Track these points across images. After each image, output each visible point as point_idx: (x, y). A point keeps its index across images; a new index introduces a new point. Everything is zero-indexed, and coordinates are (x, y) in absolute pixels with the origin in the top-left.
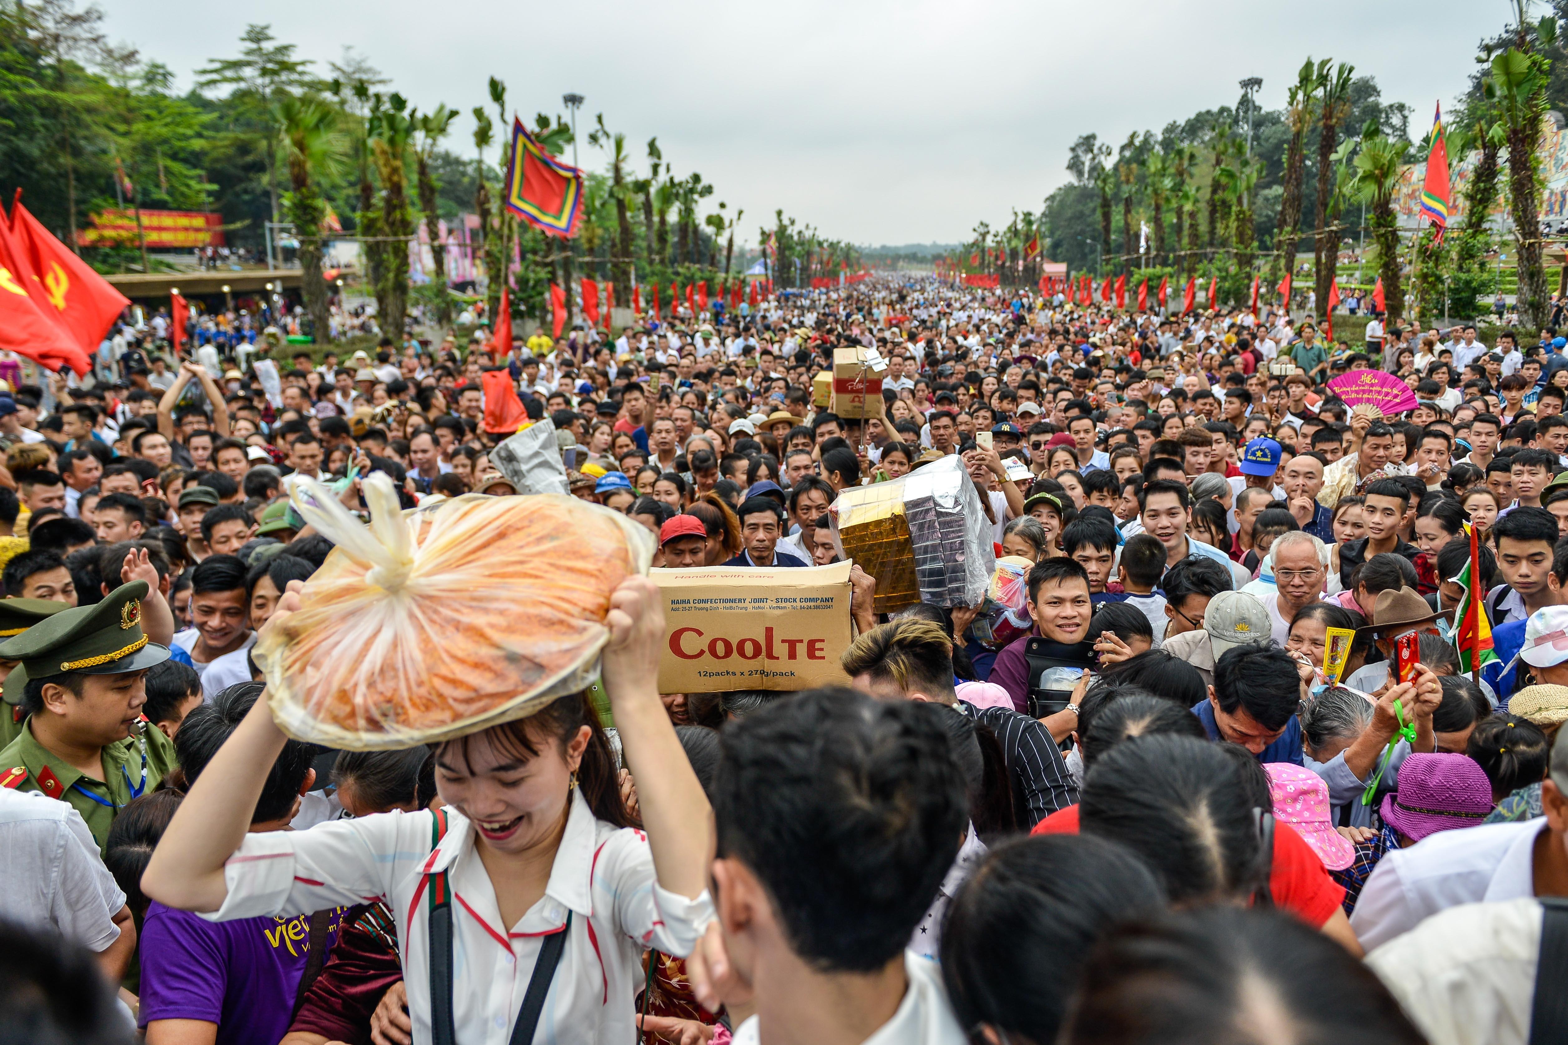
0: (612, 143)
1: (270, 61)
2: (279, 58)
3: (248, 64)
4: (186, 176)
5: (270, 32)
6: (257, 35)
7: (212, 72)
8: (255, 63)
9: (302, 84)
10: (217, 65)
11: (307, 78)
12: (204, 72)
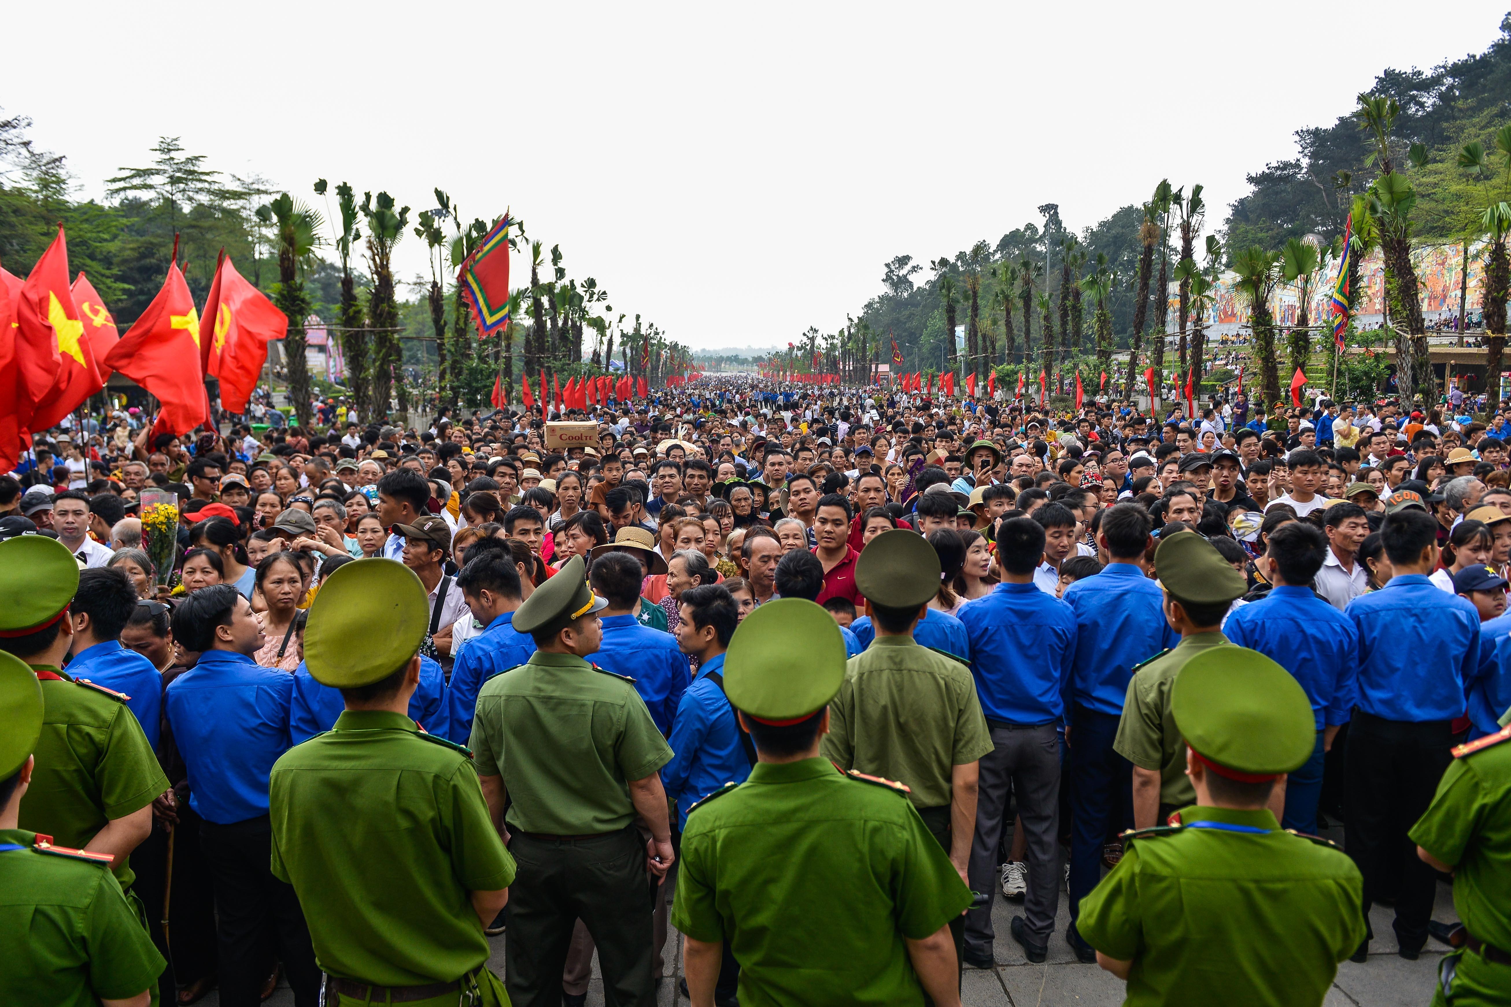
0: (530, 247)
1: (179, 170)
2: (190, 167)
3: (158, 172)
4: (103, 275)
5: (181, 144)
6: (167, 148)
7: (120, 180)
8: (165, 171)
9: (209, 192)
10: (127, 173)
11: (215, 187)
12: (114, 180)
